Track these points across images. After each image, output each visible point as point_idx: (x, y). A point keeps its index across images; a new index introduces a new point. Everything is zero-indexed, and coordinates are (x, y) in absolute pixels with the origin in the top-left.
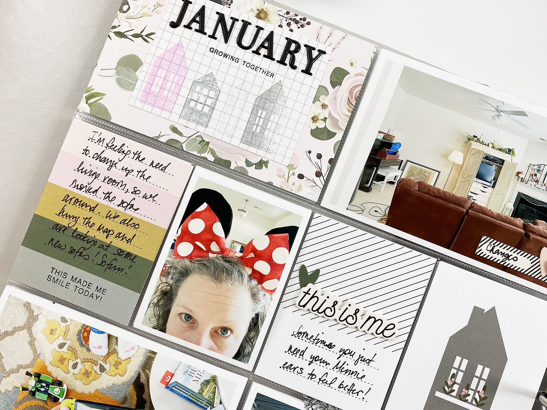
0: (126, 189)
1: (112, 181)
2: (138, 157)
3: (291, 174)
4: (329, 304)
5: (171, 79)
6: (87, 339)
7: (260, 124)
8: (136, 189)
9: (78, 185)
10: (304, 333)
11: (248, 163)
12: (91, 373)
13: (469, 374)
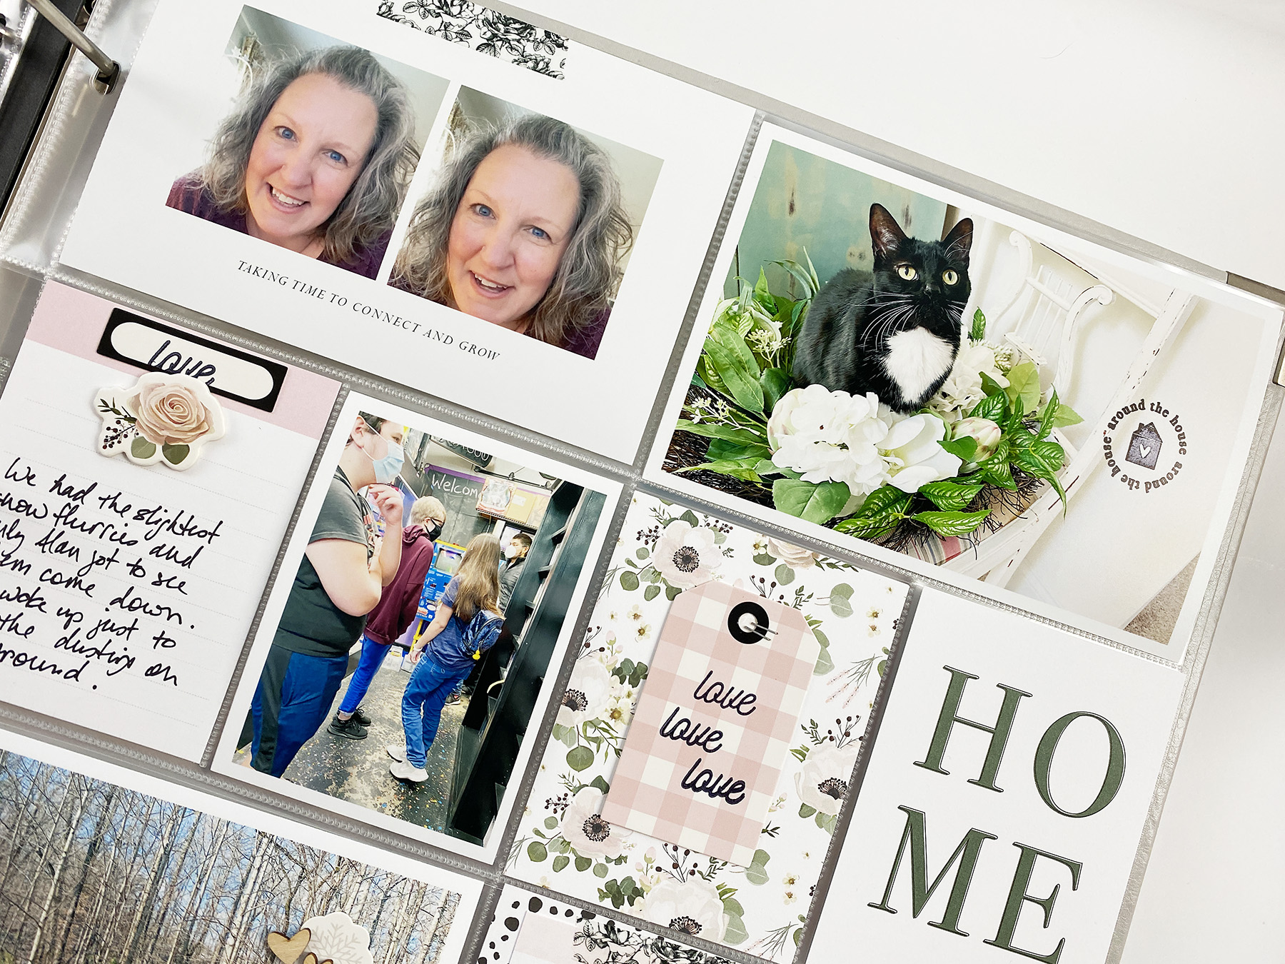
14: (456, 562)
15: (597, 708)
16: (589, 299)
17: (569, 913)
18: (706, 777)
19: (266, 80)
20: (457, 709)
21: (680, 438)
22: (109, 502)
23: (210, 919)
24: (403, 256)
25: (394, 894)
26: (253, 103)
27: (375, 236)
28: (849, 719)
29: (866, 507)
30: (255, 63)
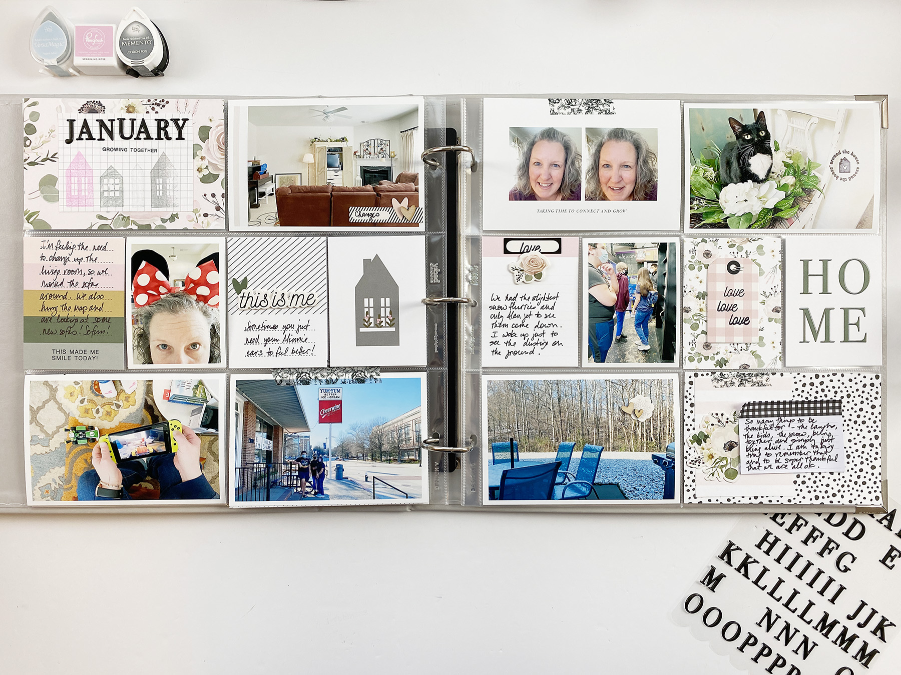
0: (83, 273)
1: (71, 272)
2: (83, 247)
3: (197, 216)
4: (261, 298)
5: (83, 182)
6: (98, 390)
7: (161, 188)
8: (90, 271)
9: (47, 284)
10: (253, 326)
11: (164, 221)
12: (111, 412)
13: (377, 307)
14: (636, 279)
15: (695, 310)
16: (649, 182)
17: (707, 374)
18: (736, 319)
19: (526, 149)
20: (652, 324)
21: (692, 216)
22: (523, 298)
23: (601, 409)
24: (587, 190)
25: (652, 385)
26: (524, 158)
27: (576, 187)
28: (775, 287)
29: (759, 218)
30: (520, 145)
